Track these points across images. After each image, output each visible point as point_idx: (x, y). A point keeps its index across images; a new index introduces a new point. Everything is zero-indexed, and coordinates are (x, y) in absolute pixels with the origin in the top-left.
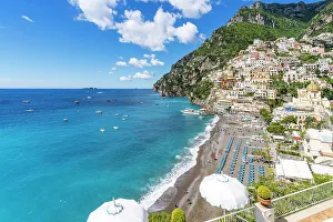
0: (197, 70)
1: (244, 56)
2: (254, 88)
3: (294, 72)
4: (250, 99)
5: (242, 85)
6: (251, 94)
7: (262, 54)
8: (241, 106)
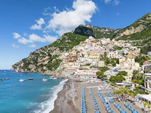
0: (50, 55)
1: (84, 44)
2: (90, 61)
3: (113, 53)
4: (88, 67)
5: (82, 59)
6: (88, 65)
7: (94, 44)
8: (82, 72)
